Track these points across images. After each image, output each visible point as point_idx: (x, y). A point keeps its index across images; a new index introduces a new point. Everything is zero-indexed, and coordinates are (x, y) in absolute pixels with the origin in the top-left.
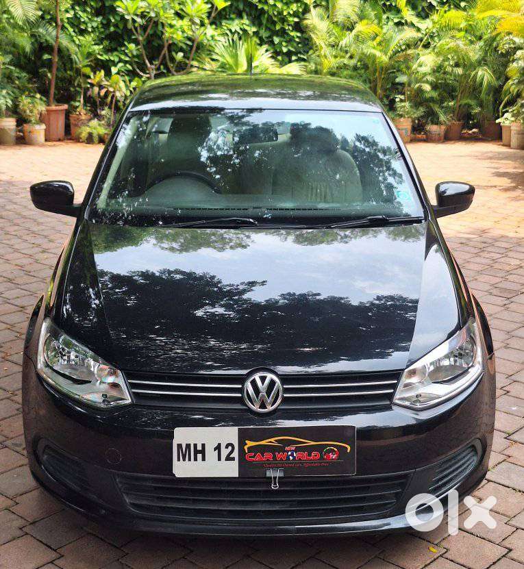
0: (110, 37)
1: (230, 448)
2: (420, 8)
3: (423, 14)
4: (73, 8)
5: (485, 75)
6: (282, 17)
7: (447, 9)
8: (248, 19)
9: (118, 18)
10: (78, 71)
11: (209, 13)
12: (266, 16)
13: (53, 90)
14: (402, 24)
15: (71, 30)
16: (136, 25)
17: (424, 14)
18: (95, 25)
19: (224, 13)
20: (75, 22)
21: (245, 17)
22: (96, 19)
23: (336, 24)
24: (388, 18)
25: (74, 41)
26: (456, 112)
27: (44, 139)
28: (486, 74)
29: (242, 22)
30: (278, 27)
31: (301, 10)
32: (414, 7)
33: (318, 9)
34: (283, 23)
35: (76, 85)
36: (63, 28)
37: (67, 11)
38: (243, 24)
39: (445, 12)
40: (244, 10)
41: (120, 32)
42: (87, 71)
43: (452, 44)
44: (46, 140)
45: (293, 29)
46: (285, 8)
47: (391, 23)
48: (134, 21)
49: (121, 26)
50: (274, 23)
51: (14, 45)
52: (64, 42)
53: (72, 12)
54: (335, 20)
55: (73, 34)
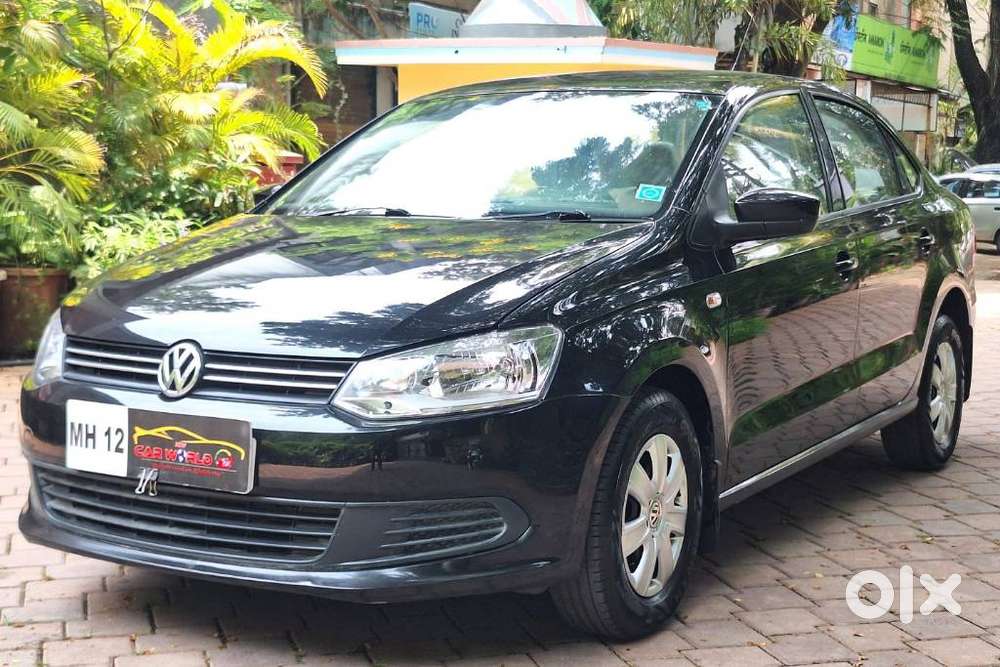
1: (120, 434)
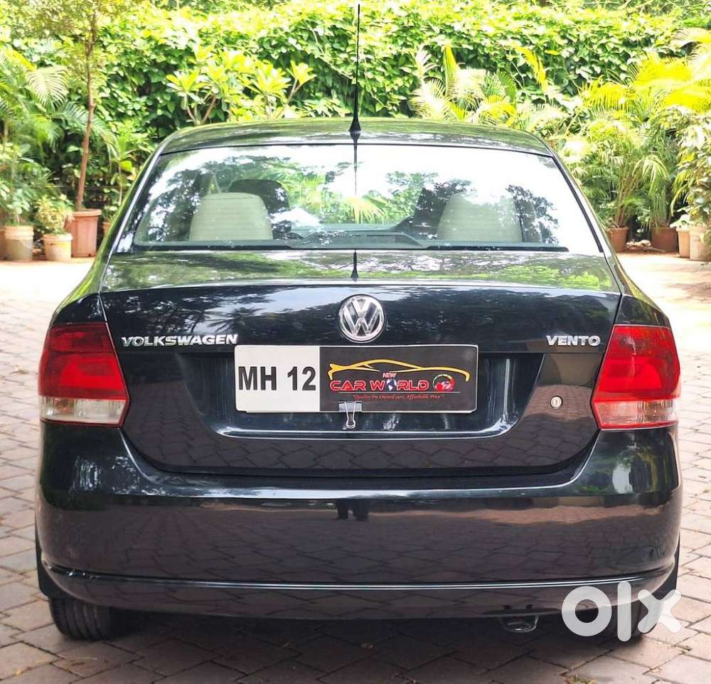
0: (158, 123)
2: (566, 82)
3: (570, 90)
4: (109, 86)
5: (652, 165)
6: (384, 94)
7: (601, 83)
8: (338, 98)
9: (168, 98)
10: (115, 168)
11: (288, 90)
12: (363, 93)
13: (81, 192)
14: (543, 102)
15: (106, 113)
16: (193, 105)
17: (572, 89)
18: (137, 107)
19: (307, 91)
20: (112, 103)
21: (335, 96)
22: (138, 99)
23: (456, 101)
24: (523, 94)
25: (109, 128)
26: (617, 215)
27: (69, 254)
28: (655, 164)
29: (331, 101)
30: (378, 108)
31: (408, 85)
32: (558, 81)
33: (430, 83)
34: (385, 103)
35: (112, 183)
36: (96, 111)
37: (101, 90)
38: (333, 104)
39: (599, 86)
40: (333, 87)
41: (170, 116)
42: (128, 165)
43: (609, 126)
44: (72, 256)
45: (398, 110)
46: (387, 82)
47: (528, 102)
48: (190, 100)
49: (171, 108)
50: (373, 103)
51: (32, 133)
52: (98, 128)
53: (108, 91)
54: (454, 96)
55: (109, 118)
